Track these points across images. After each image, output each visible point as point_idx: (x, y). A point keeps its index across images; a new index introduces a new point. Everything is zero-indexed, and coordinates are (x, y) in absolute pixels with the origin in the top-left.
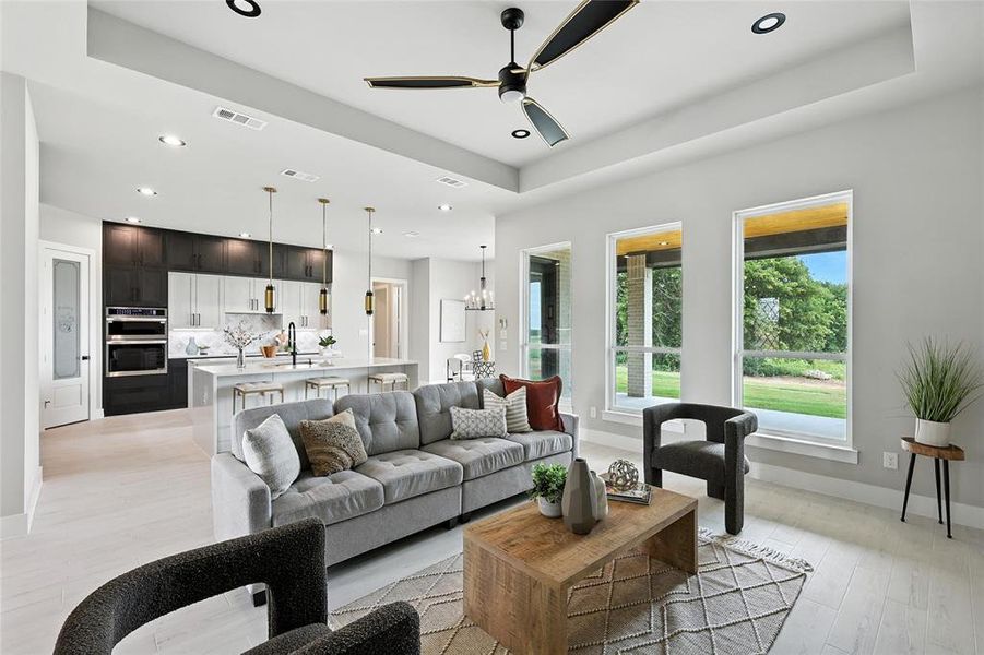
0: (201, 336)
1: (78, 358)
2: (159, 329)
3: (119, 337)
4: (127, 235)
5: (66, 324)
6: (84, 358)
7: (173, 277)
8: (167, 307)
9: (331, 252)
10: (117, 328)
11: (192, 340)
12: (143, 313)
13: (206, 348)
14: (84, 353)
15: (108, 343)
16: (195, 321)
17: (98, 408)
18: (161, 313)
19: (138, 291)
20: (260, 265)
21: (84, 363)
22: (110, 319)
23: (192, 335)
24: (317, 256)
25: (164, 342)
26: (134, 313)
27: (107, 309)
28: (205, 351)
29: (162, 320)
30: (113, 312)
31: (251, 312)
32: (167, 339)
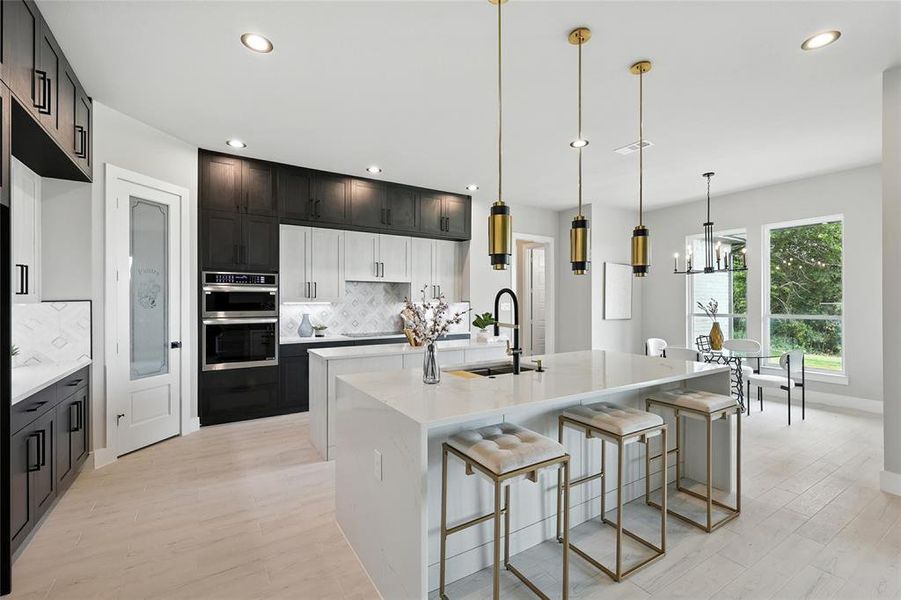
0: (317, 311)
1: (166, 345)
2: (268, 303)
3: (221, 314)
4: (229, 172)
5: (149, 296)
6: (174, 345)
7: (285, 231)
8: (278, 272)
9: (469, 198)
10: (218, 302)
11: (305, 317)
12: (249, 280)
13: (322, 328)
14: (173, 338)
15: (206, 322)
16: (310, 293)
17: (192, 416)
18: (270, 281)
19: (242, 248)
20: (389, 215)
21: (174, 353)
22: (208, 289)
23: (307, 310)
25: (274, 320)
26: (237, 280)
27: (204, 273)
28: (321, 332)
29: (272, 290)
30: (211, 279)
31: (376, 279)
32: (278, 317)
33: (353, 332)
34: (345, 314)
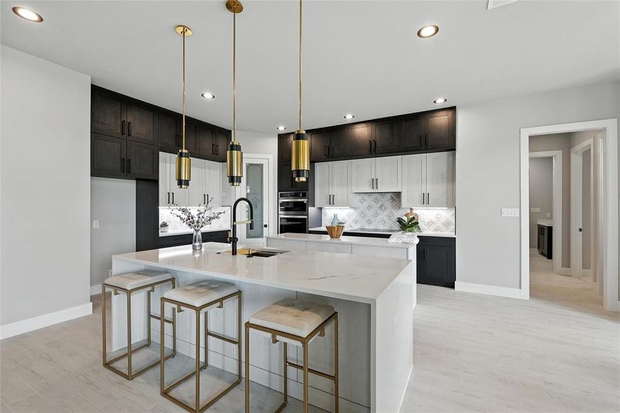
1: (262, 225)
2: (303, 207)
6: (266, 226)
7: (319, 166)
8: (307, 190)
9: (455, 108)
11: (336, 216)
12: (296, 195)
14: (265, 222)
15: (280, 216)
16: (331, 201)
18: (304, 196)
21: (265, 229)
22: (281, 201)
24: (442, 119)
25: (306, 217)
27: (280, 193)
29: (305, 200)
30: (282, 195)
31: (373, 191)
32: (308, 215)
33: (367, 227)
34: (363, 215)
